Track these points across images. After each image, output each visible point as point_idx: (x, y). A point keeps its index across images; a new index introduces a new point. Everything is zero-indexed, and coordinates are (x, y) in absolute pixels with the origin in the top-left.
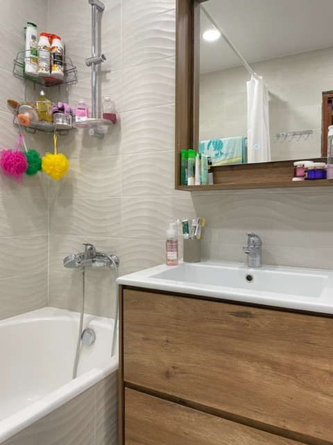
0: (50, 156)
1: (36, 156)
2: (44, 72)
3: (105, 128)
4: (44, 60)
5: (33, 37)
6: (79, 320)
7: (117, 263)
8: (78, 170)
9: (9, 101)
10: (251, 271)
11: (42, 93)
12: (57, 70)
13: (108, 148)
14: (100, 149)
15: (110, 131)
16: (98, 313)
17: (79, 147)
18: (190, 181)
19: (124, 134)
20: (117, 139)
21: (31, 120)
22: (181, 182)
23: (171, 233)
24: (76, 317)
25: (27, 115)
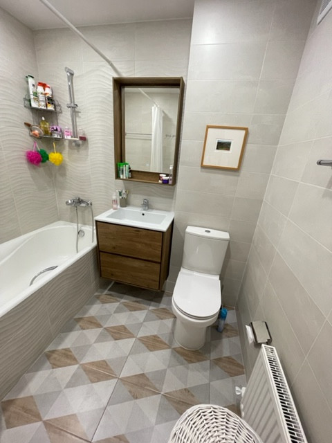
0: (53, 154)
1: (45, 153)
2: (43, 108)
3: (81, 142)
4: (42, 101)
5: (33, 85)
6: (76, 227)
7: (91, 204)
8: (67, 160)
9: (25, 124)
10: (144, 212)
11: (43, 119)
12: (50, 107)
13: (82, 152)
14: (78, 151)
15: (83, 144)
16: (84, 224)
17: (67, 149)
18: (121, 176)
19: (90, 146)
20: (87, 148)
21: (39, 134)
22: (118, 177)
23: (114, 197)
24: (75, 225)
25: (37, 132)
